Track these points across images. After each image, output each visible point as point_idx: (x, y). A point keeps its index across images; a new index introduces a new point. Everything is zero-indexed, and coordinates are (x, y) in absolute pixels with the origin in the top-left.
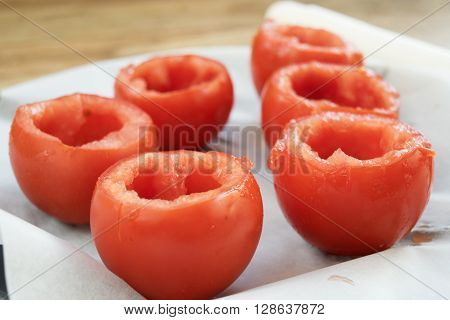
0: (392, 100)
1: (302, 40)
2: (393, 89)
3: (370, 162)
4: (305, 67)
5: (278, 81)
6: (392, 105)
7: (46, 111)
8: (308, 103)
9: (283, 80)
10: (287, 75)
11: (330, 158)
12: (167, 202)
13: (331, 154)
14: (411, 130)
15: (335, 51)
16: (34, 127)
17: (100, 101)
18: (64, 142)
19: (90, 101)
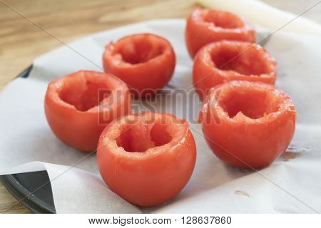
0: (272, 67)
1: (217, 25)
2: (273, 59)
3: (258, 121)
4: (218, 44)
5: (203, 56)
6: (272, 71)
7: (64, 84)
8: (221, 73)
9: (205, 55)
10: (208, 51)
11: (235, 117)
12: (141, 154)
13: (235, 115)
14: (283, 94)
15: (238, 31)
16: (59, 99)
17: (96, 75)
18: (77, 109)
19: (90, 76)
